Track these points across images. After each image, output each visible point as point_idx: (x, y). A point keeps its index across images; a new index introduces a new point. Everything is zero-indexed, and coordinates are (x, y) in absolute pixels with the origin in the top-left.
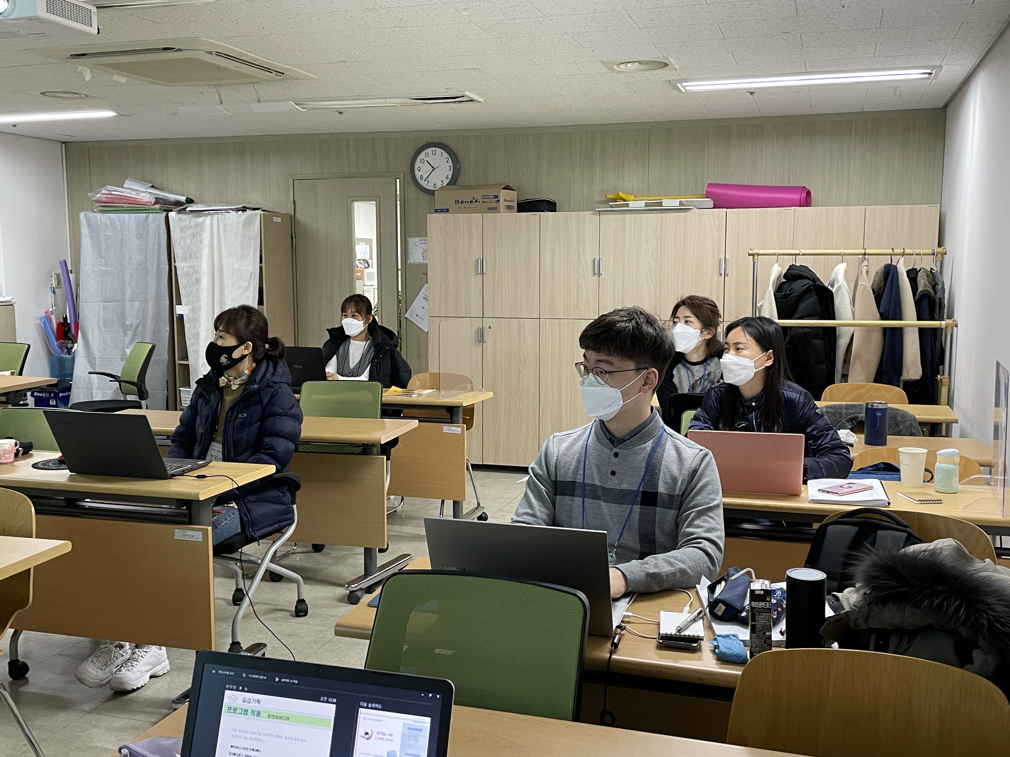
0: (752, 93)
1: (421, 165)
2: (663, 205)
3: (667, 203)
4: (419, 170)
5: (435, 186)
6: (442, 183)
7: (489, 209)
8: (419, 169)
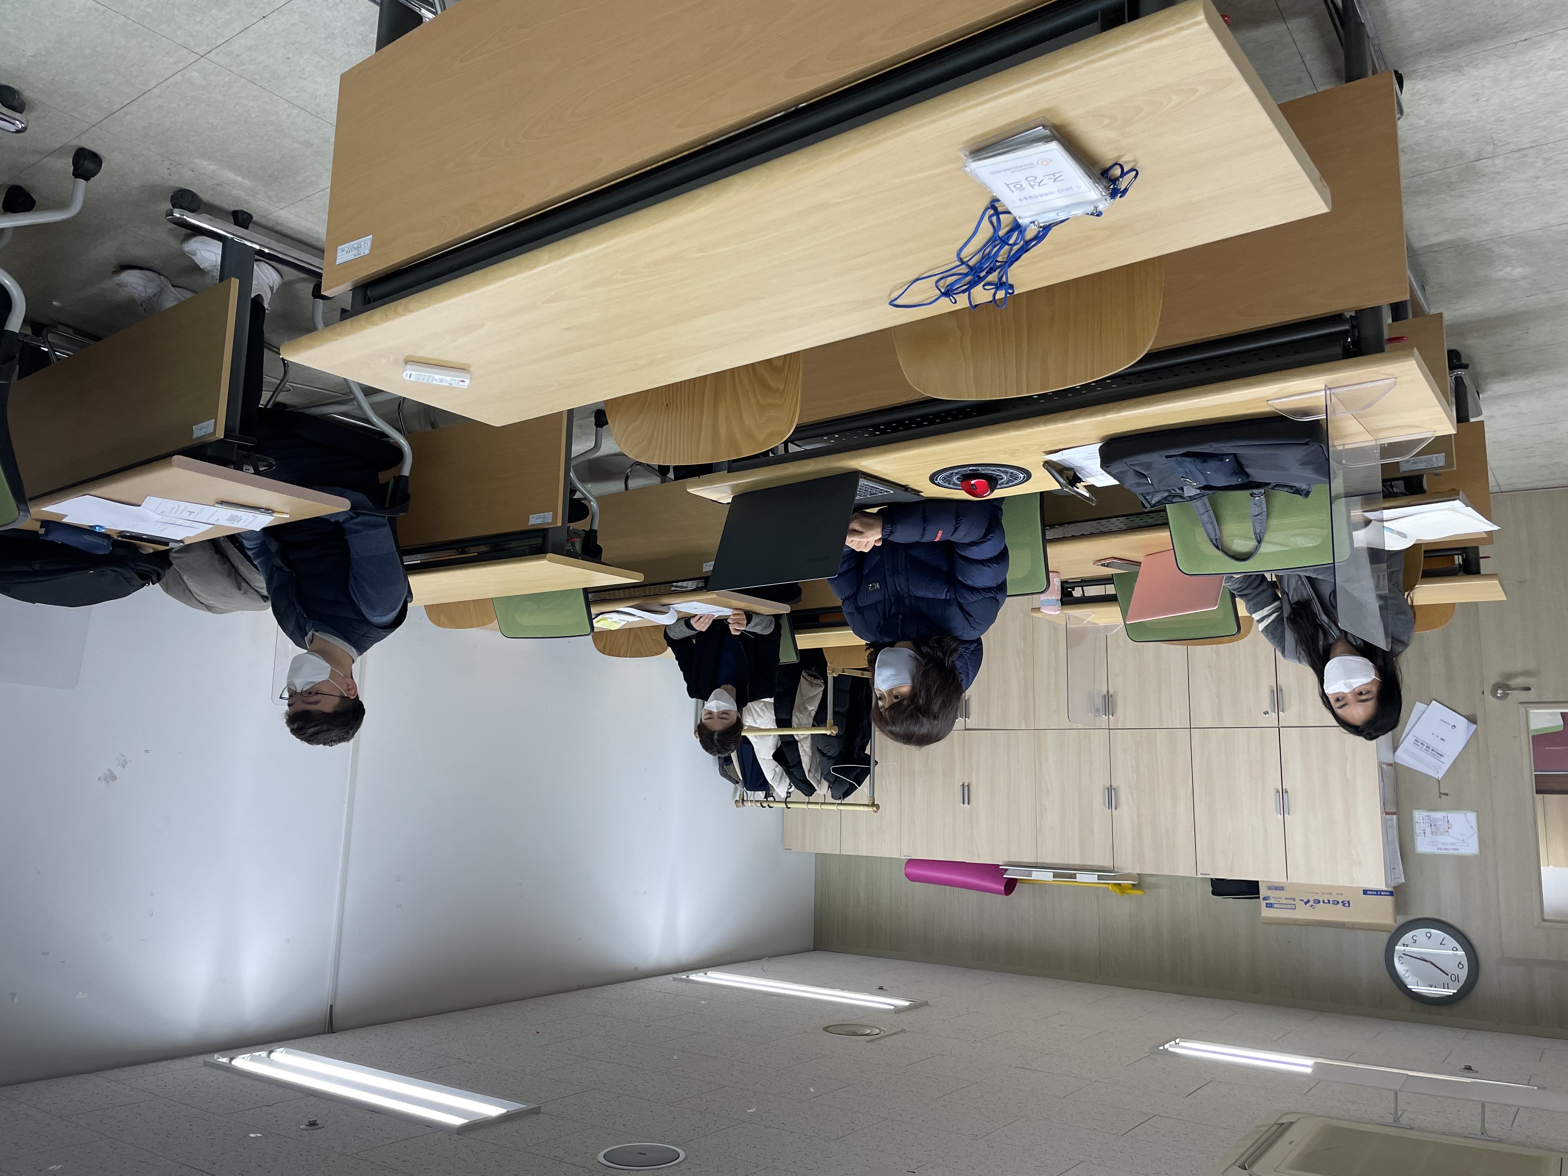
0: (881, 988)
1: (1457, 971)
2: (1052, 874)
3: (1046, 876)
4: (1460, 963)
5: (1429, 935)
6: (1415, 938)
7: (1282, 889)
8: (1461, 966)
